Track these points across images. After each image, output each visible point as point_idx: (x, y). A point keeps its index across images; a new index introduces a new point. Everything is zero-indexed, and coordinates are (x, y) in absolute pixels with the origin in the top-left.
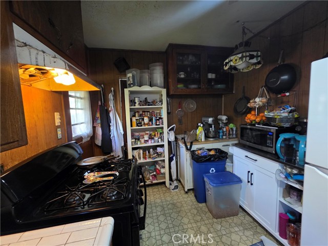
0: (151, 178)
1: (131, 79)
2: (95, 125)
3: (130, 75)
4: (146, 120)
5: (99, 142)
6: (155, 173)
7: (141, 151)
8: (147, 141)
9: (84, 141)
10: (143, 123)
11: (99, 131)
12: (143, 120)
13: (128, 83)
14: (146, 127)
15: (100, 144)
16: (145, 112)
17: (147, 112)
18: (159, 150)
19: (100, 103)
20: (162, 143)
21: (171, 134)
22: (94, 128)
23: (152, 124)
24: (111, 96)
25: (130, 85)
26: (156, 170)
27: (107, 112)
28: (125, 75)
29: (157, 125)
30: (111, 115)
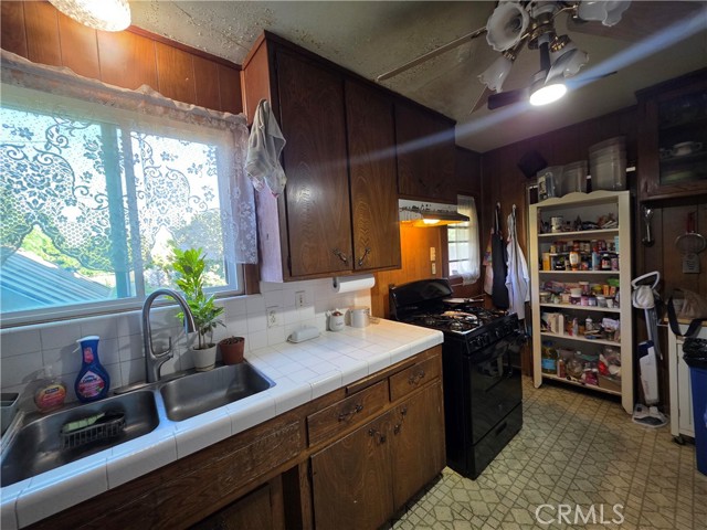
0: (584, 376)
1: (544, 187)
2: (484, 264)
3: (542, 179)
4: (573, 258)
5: (489, 288)
6: (595, 370)
7: (561, 317)
8: (577, 300)
9: (464, 283)
10: (566, 264)
11: (490, 273)
12: (568, 259)
13: (540, 193)
14: (574, 271)
15: (490, 293)
16: (579, 242)
17: (585, 242)
18: (607, 323)
19: (493, 232)
20: (615, 310)
21: (640, 292)
22: (483, 268)
23: (590, 266)
24: (510, 220)
25: (542, 196)
26: (597, 363)
27: (504, 244)
28: (536, 180)
29: (601, 269)
30: (509, 249)
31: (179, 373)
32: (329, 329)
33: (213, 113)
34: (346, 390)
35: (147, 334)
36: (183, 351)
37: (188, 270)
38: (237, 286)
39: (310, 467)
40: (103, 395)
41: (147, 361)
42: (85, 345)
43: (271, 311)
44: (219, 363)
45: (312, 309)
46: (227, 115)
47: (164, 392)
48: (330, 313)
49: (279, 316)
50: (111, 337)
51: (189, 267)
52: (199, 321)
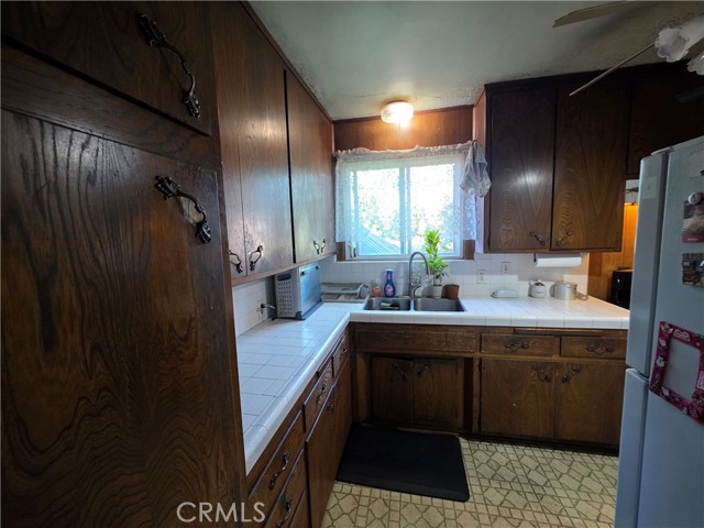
31: (423, 296)
32: (530, 295)
33: (450, 147)
34: (515, 330)
35: (411, 273)
36: (426, 285)
37: (430, 242)
38: (459, 253)
39: (480, 363)
40: (393, 296)
41: (410, 287)
42: (388, 272)
43: (481, 272)
44: (443, 297)
45: (516, 277)
46: (459, 145)
47: (415, 302)
48: (533, 283)
49: (487, 278)
50: (397, 271)
51: (432, 240)
52: (434, 270)
